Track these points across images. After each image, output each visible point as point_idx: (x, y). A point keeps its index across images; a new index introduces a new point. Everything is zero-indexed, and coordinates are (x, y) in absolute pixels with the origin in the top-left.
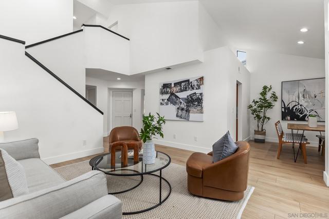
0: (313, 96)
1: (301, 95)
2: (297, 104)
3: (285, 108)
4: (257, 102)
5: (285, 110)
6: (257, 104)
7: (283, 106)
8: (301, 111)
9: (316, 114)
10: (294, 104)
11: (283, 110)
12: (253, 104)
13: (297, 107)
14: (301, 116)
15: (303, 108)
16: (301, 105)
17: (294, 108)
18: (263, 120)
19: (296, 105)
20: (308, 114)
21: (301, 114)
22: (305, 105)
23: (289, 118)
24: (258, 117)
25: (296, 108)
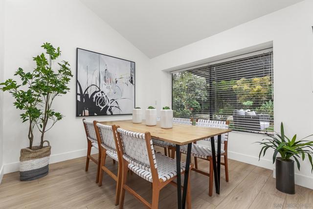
0: (114, 81)
1: (102, 78)
2: (98, 90)
3: (81, 94)
4: (29, 76)
5: (81, 98)
6: (30, 81)
7: (79, 92)
8: (102, 102)
9: (116, 105)
10: (94, 89)
11: (79, 99)
12: (18, 80)
13: (97, 94)
14: (102, 108)
15: (104, 96)
16: (102, 92)
17: (95, 96)
18: (45, 122)
19: (96, 92)
20: (109, 105)
21: (102, 105)
22: (106, 91)
23: (87, 112)
24: (33, 114)
25: (97, 97)
